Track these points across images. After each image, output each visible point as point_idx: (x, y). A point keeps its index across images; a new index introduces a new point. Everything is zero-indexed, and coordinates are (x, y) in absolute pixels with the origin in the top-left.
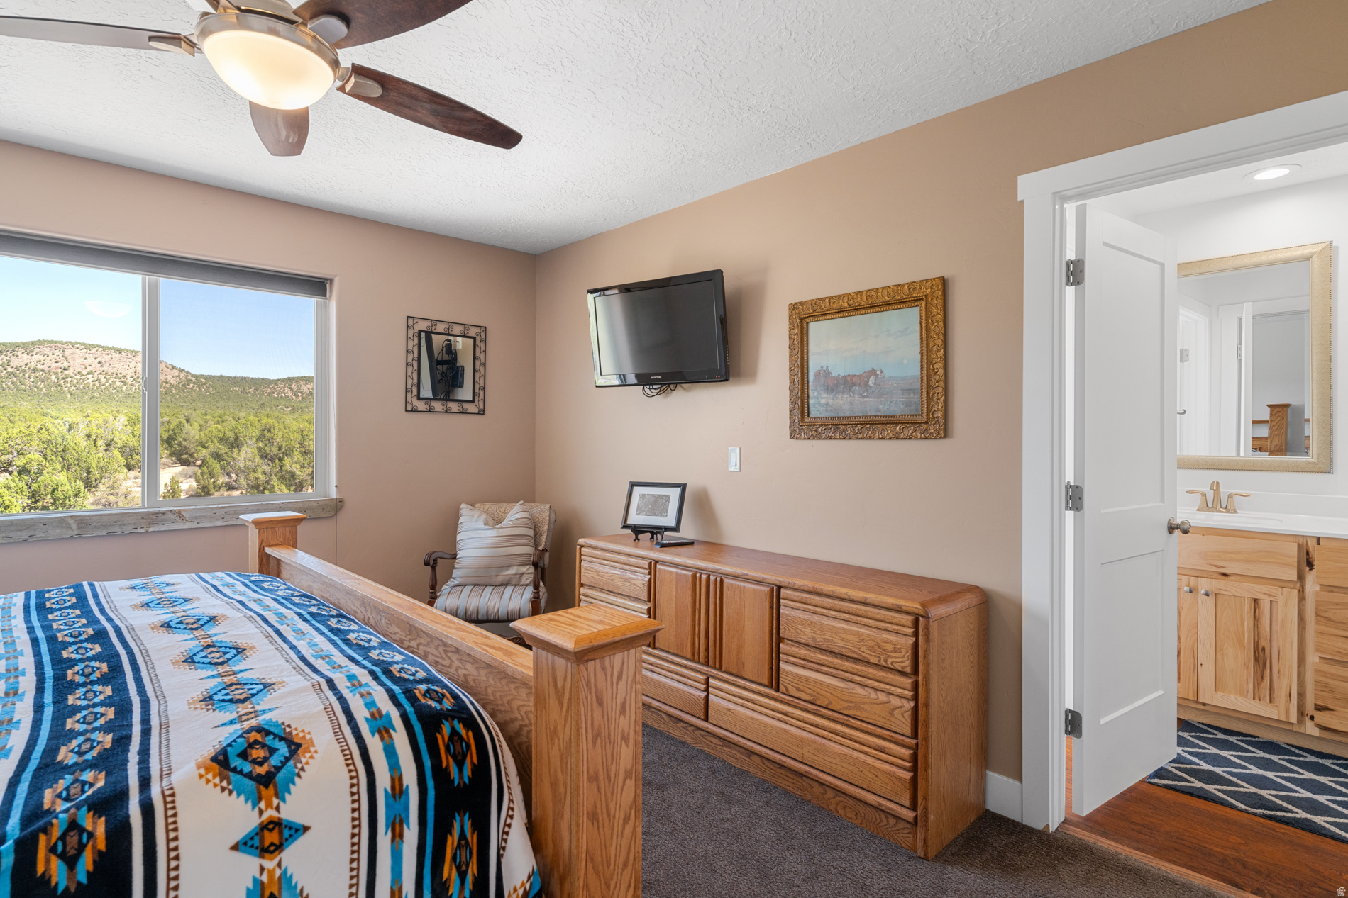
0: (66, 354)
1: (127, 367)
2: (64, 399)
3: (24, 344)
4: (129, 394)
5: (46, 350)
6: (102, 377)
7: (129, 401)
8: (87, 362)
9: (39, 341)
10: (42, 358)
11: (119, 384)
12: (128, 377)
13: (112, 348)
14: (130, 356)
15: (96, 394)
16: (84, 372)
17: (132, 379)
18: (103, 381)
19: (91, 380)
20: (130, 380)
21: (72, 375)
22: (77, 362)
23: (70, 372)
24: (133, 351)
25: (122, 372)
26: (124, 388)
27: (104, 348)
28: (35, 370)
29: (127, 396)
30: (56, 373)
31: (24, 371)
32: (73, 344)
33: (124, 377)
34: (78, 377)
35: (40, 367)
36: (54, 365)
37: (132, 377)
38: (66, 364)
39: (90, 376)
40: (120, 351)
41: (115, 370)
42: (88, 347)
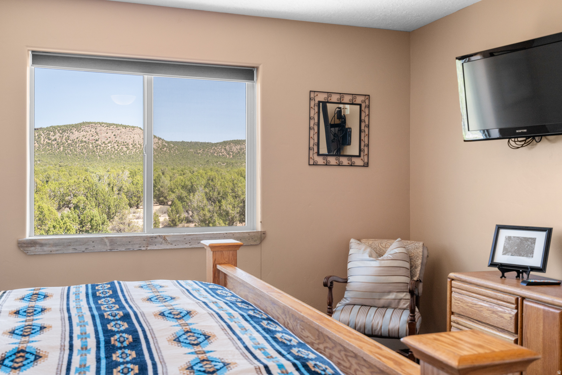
0: (98, 130)
1: (129, 138)
2: (96, 160)
3: (76, 125)
4: (130, 156)
5: (87, 129)
6: (116, 145)
7: (130, 160)
8: (108, 135)
9: (83, 123)
10: (85, 133)
11: (125, 149)
12: (130, 144)
13: (121, 125)
14: (131, 130)
15: (113, 157)
16: (107, 142)
17: (132, 146)
18: (116, 147)
19: (109, 148)
20: (131, 146)
21: (100, 144)
22: (104, 135)
23: (99, 142)
24: (133, 127)
25: (127, 141)
26: (128, 152)
27: (117, 125)
28: (82, 142)
29: (129, 157)
30: (92, 144)
31: (76, 142)
32: (101, 124)
33: (128, 144)
34: (103, 145)
35: (84, 139)
36: (91, 138)
37: (132, 144)
38: (97, 137)
39: (109, 145)
40: (125, 127)
41: (122, 140)
42: (109, 125)
